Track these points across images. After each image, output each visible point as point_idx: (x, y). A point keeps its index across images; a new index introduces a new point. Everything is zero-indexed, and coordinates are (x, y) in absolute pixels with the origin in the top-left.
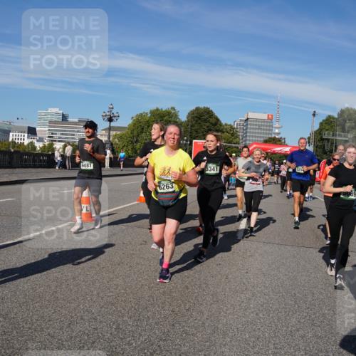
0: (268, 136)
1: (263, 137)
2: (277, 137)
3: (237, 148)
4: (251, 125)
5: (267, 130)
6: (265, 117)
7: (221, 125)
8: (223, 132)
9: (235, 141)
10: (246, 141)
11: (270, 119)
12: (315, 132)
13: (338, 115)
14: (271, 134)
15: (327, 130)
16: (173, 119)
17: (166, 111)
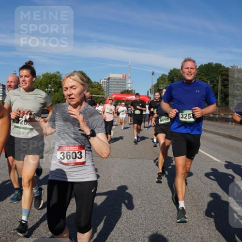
0: (123, 89)
1: (120, 90)
2: (129, 89)
3: (103, 98)
4: (112, 82)
5: (122, 85)
6: (120, 76)
7: (91, 82)
8: (93, 88)
9: (101, 93)
10: (109, 93)
11: (124, 78)
12: (154, 85)
13: (169, 73)
14: (126, 88)
15: (162, 84)
16: (58, 80)
17: (53, 74)
